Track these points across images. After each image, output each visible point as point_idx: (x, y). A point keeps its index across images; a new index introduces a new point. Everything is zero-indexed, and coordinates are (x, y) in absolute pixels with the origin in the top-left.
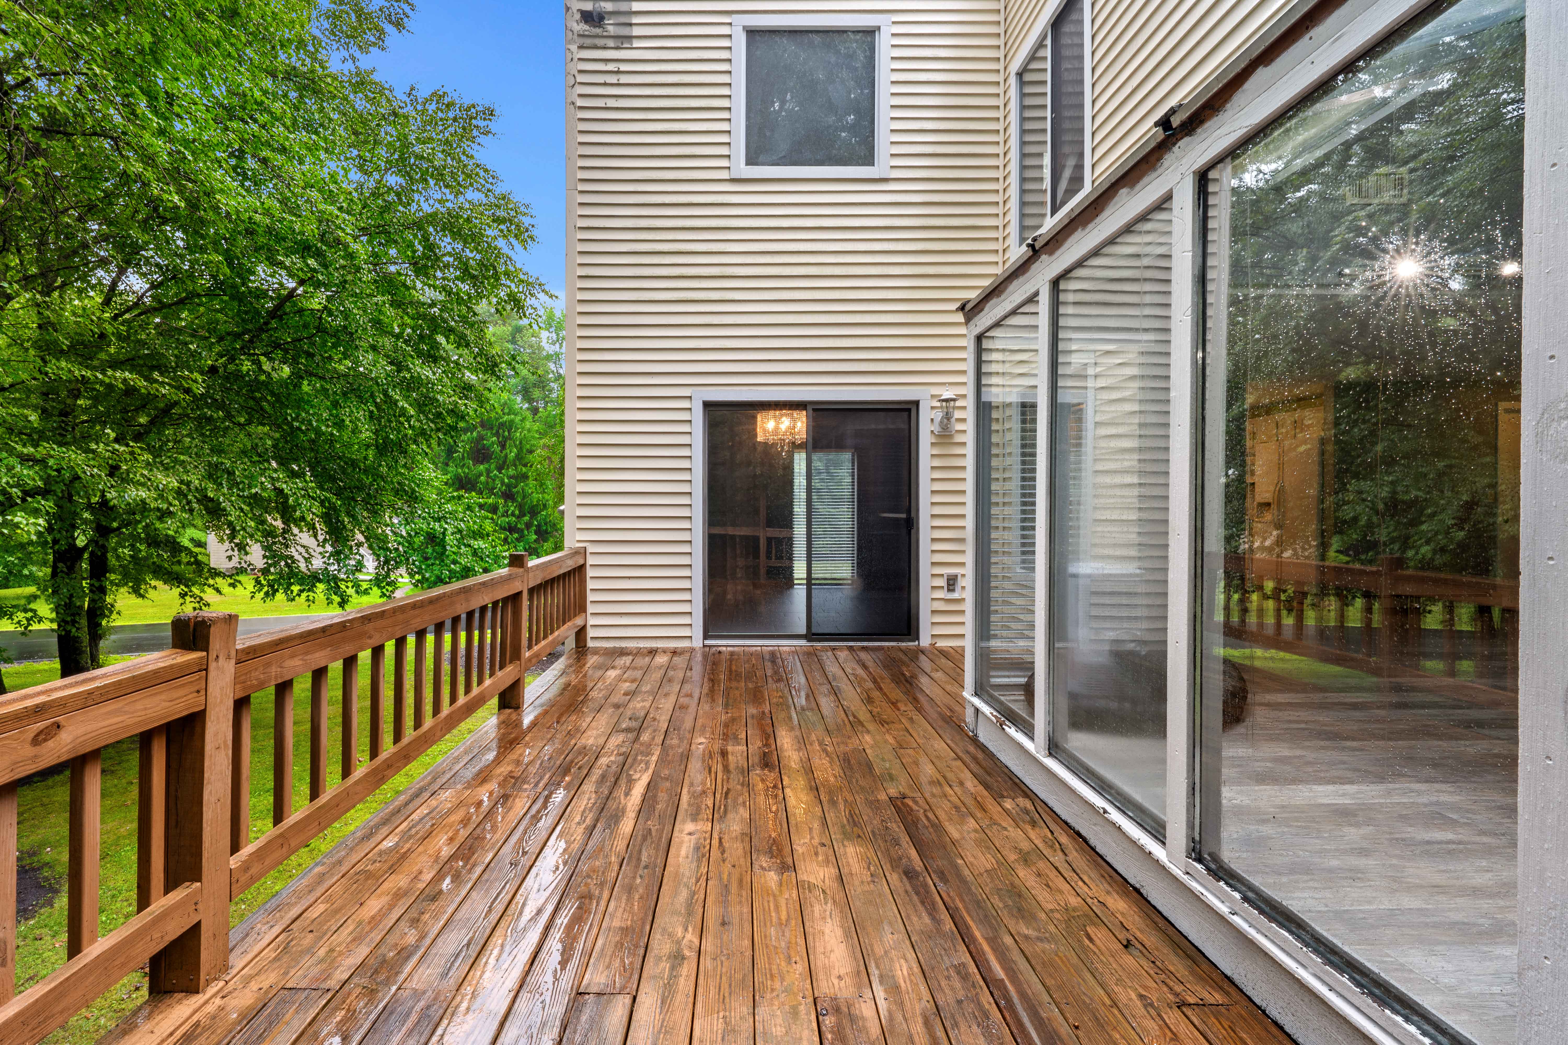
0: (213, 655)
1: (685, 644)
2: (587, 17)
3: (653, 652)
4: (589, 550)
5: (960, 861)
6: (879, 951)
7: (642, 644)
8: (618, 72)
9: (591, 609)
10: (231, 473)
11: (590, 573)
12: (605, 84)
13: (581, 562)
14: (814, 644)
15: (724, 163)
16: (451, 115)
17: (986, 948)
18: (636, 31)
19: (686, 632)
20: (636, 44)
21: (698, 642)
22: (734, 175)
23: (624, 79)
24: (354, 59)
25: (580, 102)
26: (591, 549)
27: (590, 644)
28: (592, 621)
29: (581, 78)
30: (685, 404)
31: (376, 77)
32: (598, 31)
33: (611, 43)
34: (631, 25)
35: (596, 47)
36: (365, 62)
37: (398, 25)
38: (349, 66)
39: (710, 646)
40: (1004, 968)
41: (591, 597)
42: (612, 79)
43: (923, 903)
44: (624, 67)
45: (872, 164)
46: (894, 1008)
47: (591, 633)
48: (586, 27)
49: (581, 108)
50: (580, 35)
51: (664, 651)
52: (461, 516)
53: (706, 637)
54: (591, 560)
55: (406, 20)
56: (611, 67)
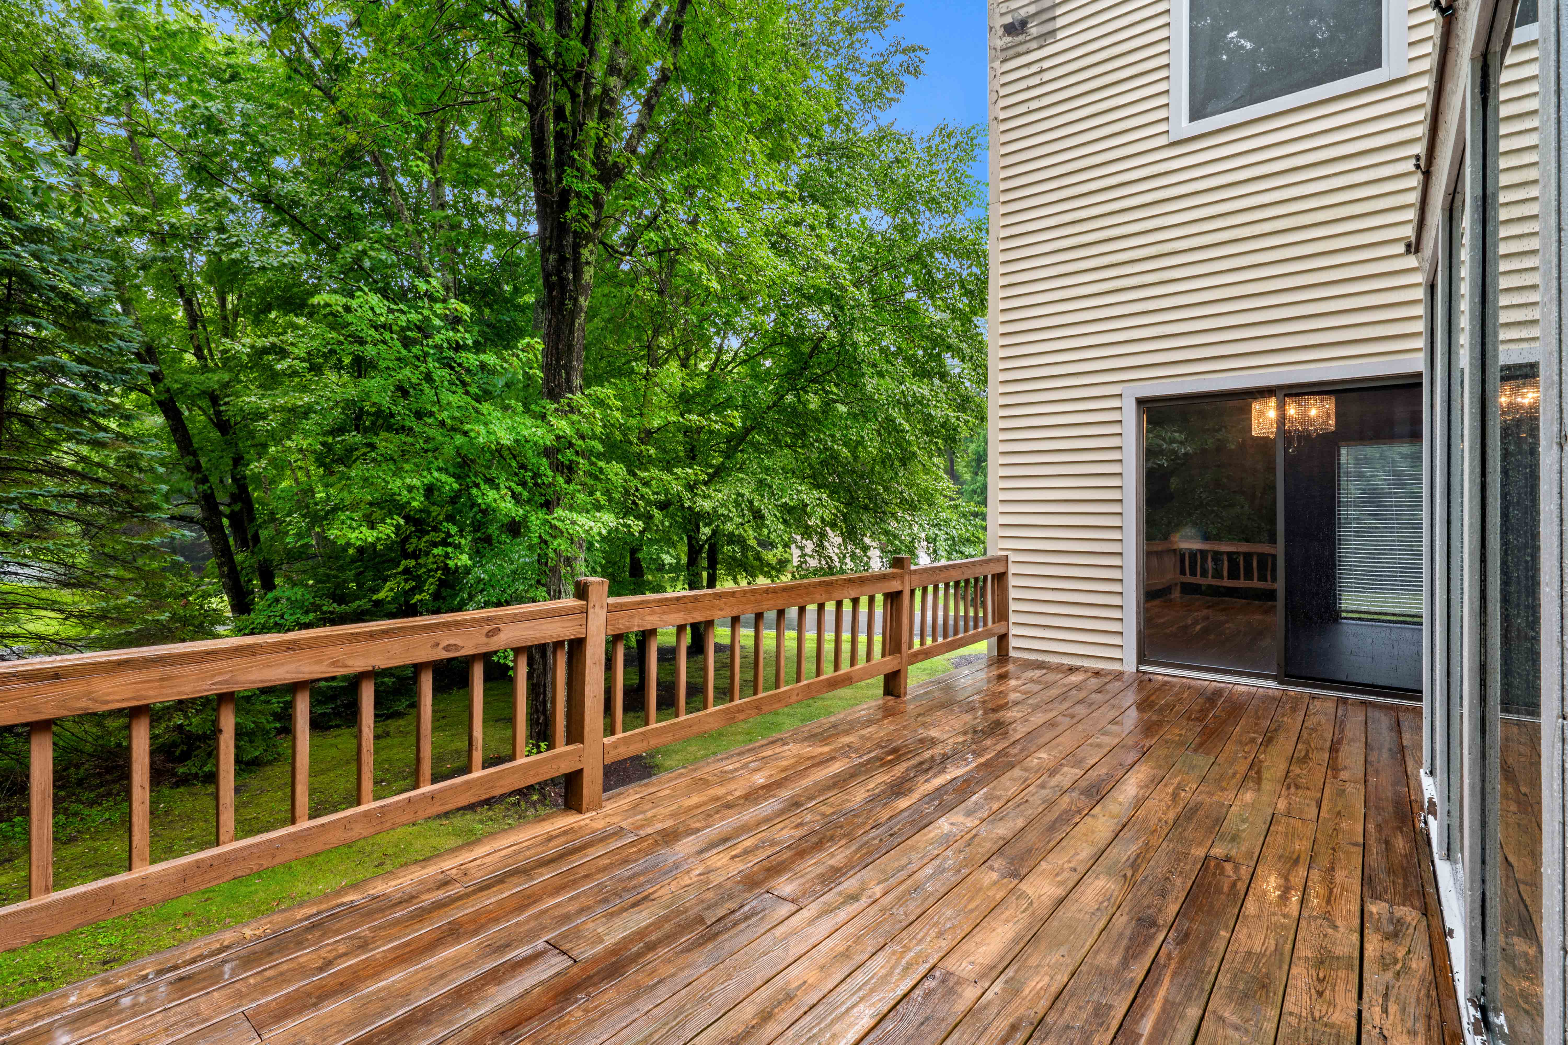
0: (591, 605)
1: (1115, 667)
2: (1010, 29)
3: (1072, 670)
4: (1011, 559)
5: (1224, 934)
6: (1033, 961)
7: (1067, 661)
8: (1042, 71)
9: (1013, 618)
10: (770, 487)
11: (1012, 581)
12: (1029, 88)
13: (1002, 570)
14: (1289, 688)
15: (1162, 127)
16: (953, 143)
17: (1157, 1006)
18: (1060, 23)
19: (1116, 653)
20: (1060, 35)
21: (1130, 665)
22: (1173, 138)
23: (1047, 76)
24: (875, 118)
25: (1003, 115)
26: (1013, 557)
27: (1013, 654)
28: (1014, 631)
29: (1002, 92)
30: (1116, 403)
31: (894, 129)
32: (1021, 38)
33: (1034, 45)
34: (1054, 18)
35: (1019, 55)
36: (885, 118)
37: (916, 73)
38: (872, 126)
39: (1144, 673)
40: (1155, 1028)
41: (1013, 606)
42: (1036, 80)
43: (1128, 948)
44: (1046, 65)
45: (1379, 65)
46: (997, 1002)
47: (1013, 643)
48: (1010, 39)
49: (1003, 120)
50: (1002, 50)
51: (1086, 670)
52: (954, 523)
53: (1141, 660)
54: (1013, 569)
55: (921, 66)
56: (1034, 68)
